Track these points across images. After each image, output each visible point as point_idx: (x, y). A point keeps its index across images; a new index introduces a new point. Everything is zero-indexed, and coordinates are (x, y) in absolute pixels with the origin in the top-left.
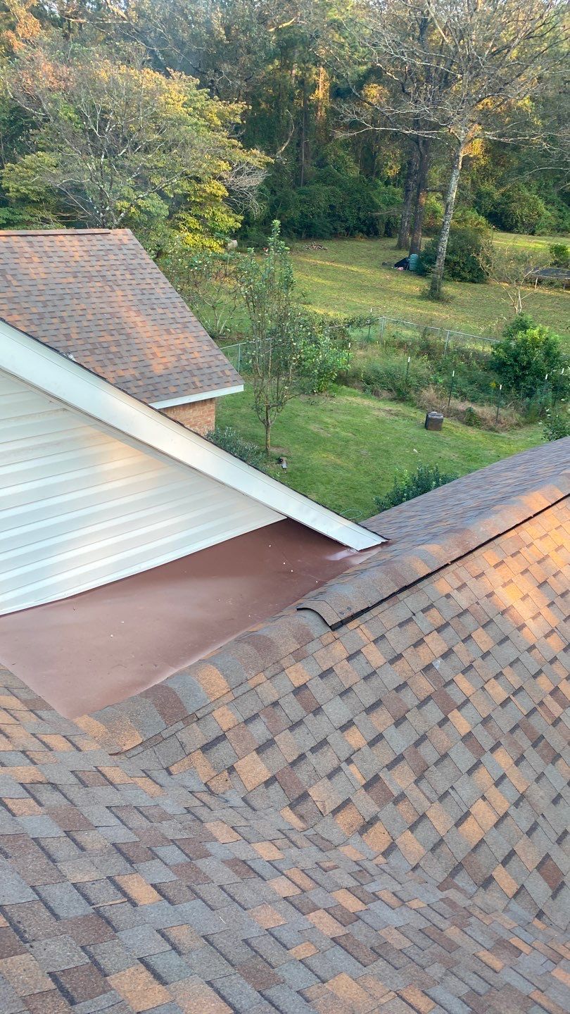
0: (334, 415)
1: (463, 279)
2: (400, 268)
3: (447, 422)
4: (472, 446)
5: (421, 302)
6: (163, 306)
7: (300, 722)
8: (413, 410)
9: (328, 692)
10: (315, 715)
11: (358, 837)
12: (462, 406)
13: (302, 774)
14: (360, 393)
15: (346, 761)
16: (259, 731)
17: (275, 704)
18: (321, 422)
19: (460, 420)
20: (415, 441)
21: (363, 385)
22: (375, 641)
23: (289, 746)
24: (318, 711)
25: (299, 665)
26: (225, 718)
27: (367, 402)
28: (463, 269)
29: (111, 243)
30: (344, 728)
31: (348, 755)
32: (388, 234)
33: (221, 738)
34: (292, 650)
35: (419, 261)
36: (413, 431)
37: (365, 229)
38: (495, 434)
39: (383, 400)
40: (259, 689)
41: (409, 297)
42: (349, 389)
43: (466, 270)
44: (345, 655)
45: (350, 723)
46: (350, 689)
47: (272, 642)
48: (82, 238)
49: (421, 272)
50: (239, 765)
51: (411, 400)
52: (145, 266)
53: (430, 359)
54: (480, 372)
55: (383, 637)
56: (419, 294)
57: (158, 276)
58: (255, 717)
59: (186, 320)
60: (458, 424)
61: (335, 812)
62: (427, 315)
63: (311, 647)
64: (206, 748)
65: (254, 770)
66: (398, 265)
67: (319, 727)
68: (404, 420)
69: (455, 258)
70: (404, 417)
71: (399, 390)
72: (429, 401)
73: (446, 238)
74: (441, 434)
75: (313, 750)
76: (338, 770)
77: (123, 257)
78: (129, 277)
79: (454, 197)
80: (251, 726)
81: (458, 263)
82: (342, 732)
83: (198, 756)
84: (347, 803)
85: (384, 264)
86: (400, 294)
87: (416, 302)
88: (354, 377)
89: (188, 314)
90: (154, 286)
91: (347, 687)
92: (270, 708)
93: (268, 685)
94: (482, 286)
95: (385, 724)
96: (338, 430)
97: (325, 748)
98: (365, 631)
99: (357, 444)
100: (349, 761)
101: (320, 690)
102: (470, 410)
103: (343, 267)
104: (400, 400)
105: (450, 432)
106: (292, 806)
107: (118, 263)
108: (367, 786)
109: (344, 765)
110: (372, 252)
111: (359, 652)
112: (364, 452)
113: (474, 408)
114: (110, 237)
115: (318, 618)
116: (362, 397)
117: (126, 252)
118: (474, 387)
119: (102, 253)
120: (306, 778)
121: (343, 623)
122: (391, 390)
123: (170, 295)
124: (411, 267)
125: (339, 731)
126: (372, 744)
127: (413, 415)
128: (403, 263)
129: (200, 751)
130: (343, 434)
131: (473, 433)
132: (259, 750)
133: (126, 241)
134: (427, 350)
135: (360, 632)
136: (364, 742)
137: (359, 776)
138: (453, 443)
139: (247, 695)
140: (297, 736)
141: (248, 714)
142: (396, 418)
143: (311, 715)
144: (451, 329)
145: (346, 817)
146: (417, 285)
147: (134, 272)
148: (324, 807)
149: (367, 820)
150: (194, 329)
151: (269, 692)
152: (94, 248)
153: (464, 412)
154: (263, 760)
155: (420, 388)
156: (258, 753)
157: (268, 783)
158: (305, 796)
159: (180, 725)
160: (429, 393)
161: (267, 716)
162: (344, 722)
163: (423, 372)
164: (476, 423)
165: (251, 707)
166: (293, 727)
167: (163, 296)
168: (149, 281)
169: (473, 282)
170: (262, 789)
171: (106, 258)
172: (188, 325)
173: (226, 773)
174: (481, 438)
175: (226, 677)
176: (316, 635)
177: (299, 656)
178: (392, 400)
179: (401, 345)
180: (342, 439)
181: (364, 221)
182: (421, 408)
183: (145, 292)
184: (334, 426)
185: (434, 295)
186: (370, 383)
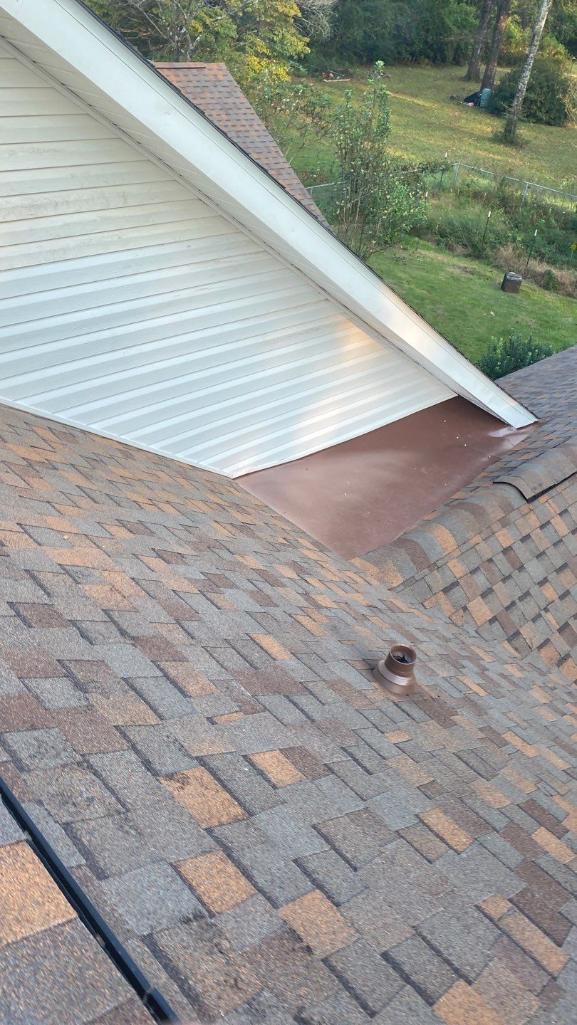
0: (407, 270)
1: (539, 121)
2: (470, 104)
3: (525, 285)
4: (549, 312)
5: (492, 145)
6: (257, 150)
7: (509, 577)
8: (489, 268)
9: (528, 554)
10: (520, 572)
11: (556, 668)
12: (541, 268)
13: (514, 616)
14: (433, 247)
15: (544, 609)
16: (481, 580)
17: (490, 560)
18: (395, 277)
19: (537, 283)
20: (492, 302)
21: (437, 238)
22: (560, 514)
23: (504, 593)
24: (521, 568)
25: (505, 531)
26: (457, 569)
27: (441, 257)
28: (540, 109)
29: (207, 78)
30: (541, 583)
31: (545, 606)
32: (457, 62)
33: (455, 584)
34: (499, 518)
35: (492, 97)
36: (489, 291)
37: (432, 54)
38: (573, 300)
39: (457, 256)
40: (477, 547)
41: (480, 138)
42: (421, 242)
43: (543, 110)
44: (538, 524)
45: (545, 581)
46: (544, 553)
47: (485, 511)
48: (179, 72)
49: (494, 109)
50: (470, 606)
51: (487, 257)
52: (240, 106)
53: (506, 212)
54: (558, 231)
55: (566, 511)
56: (491, 135)
57: (252, 117)
58: (477, 569)
59: (279, 166)
60: (535, 287)
61: (540, 647)
62: (499, 161)
63: (513, 516)
64: (446, 590)
65: (481, 610)
66: (468, 100)
67: (524, 580)
68: (479, 279)
69: (532, 96)
70: (480, 276)
71: (474, 246)
72: (506, 260)
73: (528, 74)
74: (519, 296)
75: (521, 599)
76: (539, 616)
77: (218, 95)
78: (224, 117)
79: (543, 26)
80: (475, 576)
81: (535, 102)
82: (540, 587)
83: (441, 596)
84: (547, 641)
85: (452, 98)
86: (471, 135)
87: (488, 145)
88: (428, 228)
89: (281, 160)
90: (248, 128)
91: (542, 551)
92: (487, 564)
93: (483, 544)
94: (558, 129)
95: (571, 583)
96: (412, 286)
97: (529, 598)
98: (553, 505)
99: (434, 302)
100: (546, 610)
101: (522, 552)
102: (549, 273)
103: (409, 99)
104: (475, 257)
105: (527, 295)
106: (509, 641)
107: (213, 101)
108: (560, 630)
109: (542, 612)
110: (439, 82)
111: (549, 522)
112: (440, 312)
113: (554, 272)
114: (206, 71)
115: (516, 492)
116: (436, 251)
117: (221, 89)
118: (553, 248)
119: (198, 90)
120: (517, 620)
121: (536, 497)
122: (466, 246)
123: (264, 139)
124: (483, 103)
125: (537, 586)
126: (562, 597)
127: (488, 274)
128: (474, 98)
129: (442, 593)
130: (418, 291)
131: (550, 298)
132: (484, 595)
133: (221, 78)
134: (505, 202)
135: (548, 506)
136: (555, 597)
137: (554, 622)
138: (530, 308)
139: (469, 552)
140: (508, 587)
141: (472, 567)
142: (471, 276)
143: (517, 571)
144: (529, 180)
145: (547, 652)
146: (489, 126)
147: (230, 112)
148: (532, 644)
149: (562, 656)
150: (287, 177)
151: (486, 550)
152: (191, 84)
153: (542, 275)
154: (486, 604)
155: (498, 246)
156: (483, 598)
157: (492, 621)
158: (517, 634)
159: (426, 571)
160: (507, 252)
161: (485, 570)
162: (541, 579)
163: (500, 227)
164: (553, 287)
165: (475, 562)
166: (506, 579)
167: (258, 139)
168: (244, 123)
169: (549, 124)
170: (487, 625)
171: (202, 96)
172: (282, 171)
173: (461, 611)
174: (558, 304)
175: (454, 536)
176: (516, 507)
177: (504, 523)
178: (466, 256)
179: (476, 195)
180: (417, 297)
181: (432, 45)
182: (498, 267)
183: (240, 134)
184: (409, 283)
185: (507, 138)
186: (445, 236)
